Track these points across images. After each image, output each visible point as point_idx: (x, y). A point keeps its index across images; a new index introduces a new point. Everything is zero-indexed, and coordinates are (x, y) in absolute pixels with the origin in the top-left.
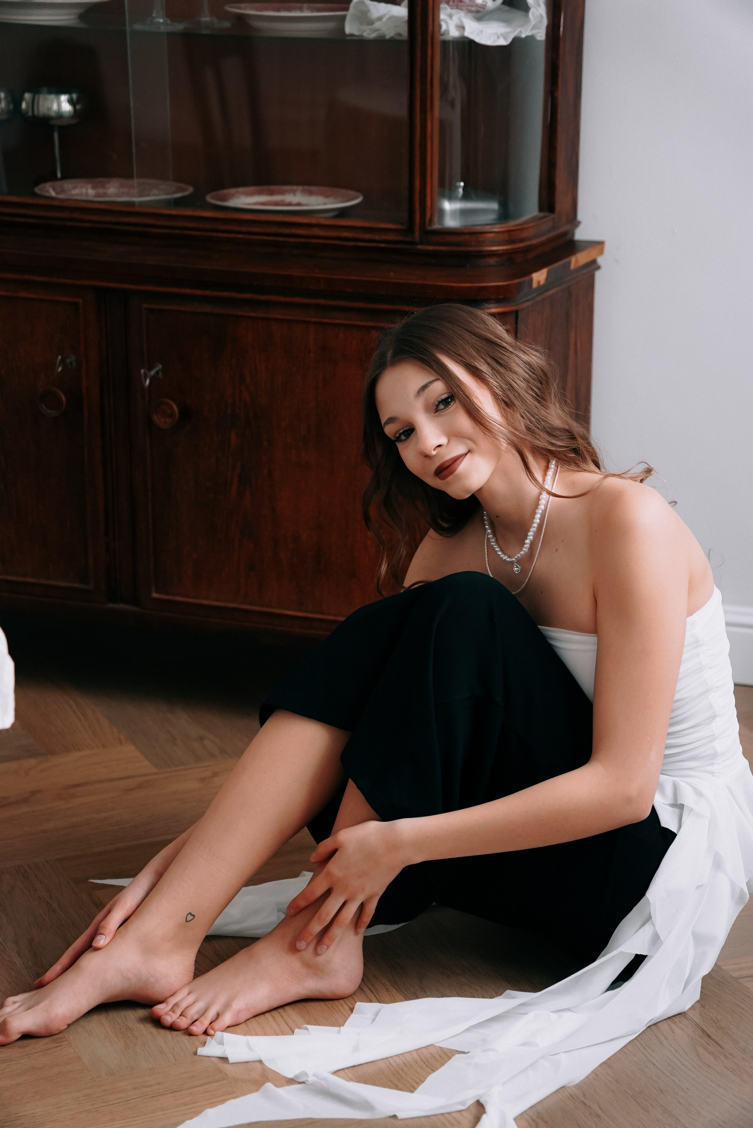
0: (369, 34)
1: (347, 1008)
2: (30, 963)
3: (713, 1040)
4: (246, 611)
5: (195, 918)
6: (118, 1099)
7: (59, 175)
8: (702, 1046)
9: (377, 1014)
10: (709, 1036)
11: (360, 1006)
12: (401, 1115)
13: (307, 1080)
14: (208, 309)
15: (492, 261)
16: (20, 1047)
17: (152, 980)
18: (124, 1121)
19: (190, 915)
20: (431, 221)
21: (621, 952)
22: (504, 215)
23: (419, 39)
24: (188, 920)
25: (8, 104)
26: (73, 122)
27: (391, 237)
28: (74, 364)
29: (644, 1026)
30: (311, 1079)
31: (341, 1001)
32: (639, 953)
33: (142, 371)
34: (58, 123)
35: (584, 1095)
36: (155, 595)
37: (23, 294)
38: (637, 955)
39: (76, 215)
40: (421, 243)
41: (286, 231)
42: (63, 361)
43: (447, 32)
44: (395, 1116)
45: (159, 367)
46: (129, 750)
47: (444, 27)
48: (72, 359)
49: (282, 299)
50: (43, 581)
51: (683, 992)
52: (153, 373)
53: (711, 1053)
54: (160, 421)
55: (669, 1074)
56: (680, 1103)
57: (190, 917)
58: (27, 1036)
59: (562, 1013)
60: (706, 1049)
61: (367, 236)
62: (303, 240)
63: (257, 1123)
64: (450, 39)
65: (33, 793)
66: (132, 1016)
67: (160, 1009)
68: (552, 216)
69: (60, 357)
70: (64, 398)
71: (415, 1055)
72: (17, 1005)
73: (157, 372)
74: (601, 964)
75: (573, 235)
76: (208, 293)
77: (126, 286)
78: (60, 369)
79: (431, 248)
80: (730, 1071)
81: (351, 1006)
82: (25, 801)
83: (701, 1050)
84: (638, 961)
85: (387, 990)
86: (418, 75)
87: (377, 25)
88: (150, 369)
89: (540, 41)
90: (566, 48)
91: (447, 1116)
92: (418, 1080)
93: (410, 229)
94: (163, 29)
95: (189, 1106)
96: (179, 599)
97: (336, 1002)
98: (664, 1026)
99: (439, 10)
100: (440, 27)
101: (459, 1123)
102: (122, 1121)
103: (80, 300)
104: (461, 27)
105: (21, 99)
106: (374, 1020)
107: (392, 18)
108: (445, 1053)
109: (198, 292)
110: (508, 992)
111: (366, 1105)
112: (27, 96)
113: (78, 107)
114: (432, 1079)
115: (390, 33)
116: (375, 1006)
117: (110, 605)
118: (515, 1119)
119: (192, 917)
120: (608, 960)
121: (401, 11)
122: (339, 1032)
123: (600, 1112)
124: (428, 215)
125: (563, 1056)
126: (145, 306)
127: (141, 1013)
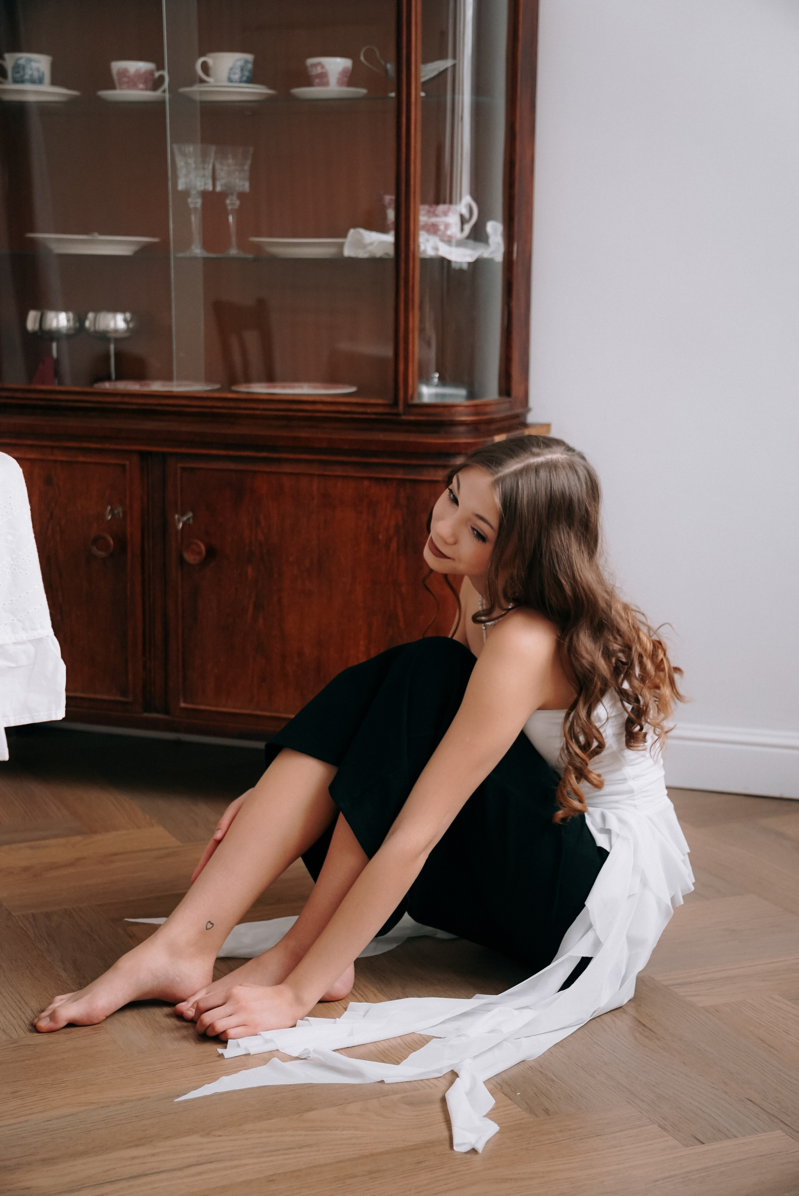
0: (362, 254)
1: (340, 1007)
2: (75, 976)
3: (647, 1027)
4: (257, 716)
5: (214, 927)
6: (147, 1069)
7: (113, 376)
8: (639, 1032)
9: (367, 1012)
10: (644, 1025)
11: (352, 1005)
12: (387, 1081)
13: (309, 1057)
14: (232, 466)
15: (462, 429)
16: (65, 1034)
17: (178, 979)
18: (152, 1085)
19: (209, 923)
20: (412, 398)
21: (570, 956)
22: (471, 395)
23: (403, 255)
24: (208, 928)
25: (75, 323)
26: (126, 335)
27: (380, 410)
28: (121, 515)
29: (590, 1016)
30: (313, 1055)
31: (336, 1003)
32: (585, 956)
33: (177, 517)
34: (113, 335)
35: (541, 1067)
36: (183, 705)
37: (81, 459)
38: (583, 958)
39: (126, 400)
40: (405, 414)
41: (295, 407)
42: (112, 510)
43: (425, 251)
44: (382, 1082)
45: (190, 515)
46: (159, 830)
47: (422, 247)
48: (119, 510)
49: (291, 456)
50: (92, 696)
51: (621, 986)
52: (185, 519)
53: (647, 1037)
54: (190, 558)
55: (612, 1052)
56: (621, 1072)
57: (209, 926)
58: (72, 1025)
59: (522, 1010)
60: (641, 1034)
61: (361, 409)
62: (308, 414)
63: (265, 1086)
64: (427, 257)
65: (78, 859)
66: (159, 1014)
67: (183, 1007)
68: (508, 399)
69: (109, 508)
70: (112, 542)
71: (399, 1040)
72: (64, 1001)
73: (189, 519)
74: (554, 967)
75: (525, 418)
76: (231, 453)
77: (165, 450)
78: (109, 517)
79: (412, 418)
80: (662, 1049)
81: (345, 1007)
82: (72, 864)
83: (637, 1034)
84: (585, 962)
85: (375, 995)
86: (402, 283)
87: (370, 248)
88: (183, 514)
89: (498, 263)
90: (518, 270)
91: (426, 1081)
92: (401, 1057)
93: (395, 404)
94: (199, 256)
95: (207, 1075)
96: (203, 707)
97: (332, 1003)
98: (607, 1018)
99: (418, 235)
100: (419, 246)
101: (436, 1086)
102: (150, 1085)
103: (127, 463)
104: (436, 249)
105: (85, 317)
106: (365, 1016)
107: (381, 243)
108: (424, 1039)
109: (223, 453)
110: (477, 995)
111: (358, 1073)
112: (91, 315)
113: (131, 325)
114: (413, 1056)
115: (379, 253)
116: (365, 1005)
117: (146, 715)
118: (484, 1082)
119: (212, 925)
120: (560, 963)
121: (389, 238)
122: (335, 1023)
123: (555, 1078)
124: (410, 392)
125: (524, 1040)
126: (180, 465)
127: (167, 1010)
